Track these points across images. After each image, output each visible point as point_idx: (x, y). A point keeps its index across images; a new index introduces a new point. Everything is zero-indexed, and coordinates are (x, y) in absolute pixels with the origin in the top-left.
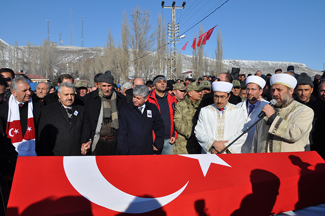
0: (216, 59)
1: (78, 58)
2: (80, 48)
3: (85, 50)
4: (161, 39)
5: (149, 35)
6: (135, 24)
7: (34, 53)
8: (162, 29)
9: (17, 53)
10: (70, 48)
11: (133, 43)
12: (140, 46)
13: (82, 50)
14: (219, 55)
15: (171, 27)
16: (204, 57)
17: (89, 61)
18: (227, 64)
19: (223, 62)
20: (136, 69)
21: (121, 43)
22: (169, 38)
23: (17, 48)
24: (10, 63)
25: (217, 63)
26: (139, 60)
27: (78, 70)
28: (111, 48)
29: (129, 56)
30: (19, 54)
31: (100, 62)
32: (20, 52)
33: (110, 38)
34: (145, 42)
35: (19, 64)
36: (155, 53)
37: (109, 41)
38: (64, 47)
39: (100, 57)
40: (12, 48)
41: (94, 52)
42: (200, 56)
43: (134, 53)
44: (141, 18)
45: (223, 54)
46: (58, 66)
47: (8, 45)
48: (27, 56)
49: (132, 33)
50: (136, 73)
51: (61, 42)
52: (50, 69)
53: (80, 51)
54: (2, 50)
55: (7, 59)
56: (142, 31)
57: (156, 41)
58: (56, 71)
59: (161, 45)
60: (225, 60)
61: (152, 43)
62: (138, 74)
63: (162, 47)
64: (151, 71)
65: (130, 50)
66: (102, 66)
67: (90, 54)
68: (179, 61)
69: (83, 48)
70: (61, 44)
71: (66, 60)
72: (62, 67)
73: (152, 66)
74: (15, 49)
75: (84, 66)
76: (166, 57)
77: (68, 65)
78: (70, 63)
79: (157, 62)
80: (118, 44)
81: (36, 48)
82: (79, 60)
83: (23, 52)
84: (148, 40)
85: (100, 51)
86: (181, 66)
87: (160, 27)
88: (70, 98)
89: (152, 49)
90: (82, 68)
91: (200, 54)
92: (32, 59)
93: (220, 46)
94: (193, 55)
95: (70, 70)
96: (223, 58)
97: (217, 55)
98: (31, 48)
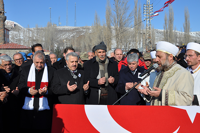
0: (185, 32)
1: (72, 35)
2: (74, 28)
3: (77, 29)
4: (137, 18)
5: (128, 14)
6: (116, 7)
7: (41, 33)
8: (138, 9)
9: (29, 33)
10: (66, 27)
11: (115, 21)
12: (120, 24)
13: (75, 29)
14: (187, 28)
15: (147, 7)
16: (174, 31)
17: (80, 37)
18: (194, 35)
19: (190, 34)
20: (117, 42)
21: (106, 22)
22: (144, 16)
23: (29, 30)
24: (24, 41)
25: (185, 35)
26: (119, 35)
27: (72, 44)
28: (97, 26)
29: (111, 32)
30: (30, 34)
31: (89, 37)
32: (31, 32)
33: (97, 19)
34: (125, 20)
35: (30, 41)
36: (132, 29)
37: (96, 21)
38: (62, 27)
39: (89, 34)
40: (25, 29)
41: (84, 30)
42: (170, 30)
43: (116, 29)
44: (121, 2)
45: (190, 27)
46: (57, 42)
47: (23, 28)
48: (36, 35)
49: (114, 13)
50: (118, 46)
51: (60, 23)
52: (52, 44)
53: (73, 30)
54: (19, 32)
55: (22, 38)
56: (122, 11)
57: (133, 19)
58: (56, 45)
59: (138, 22)
60: (192, 33)
61: (130, 21)
62: (119, 46)
63: (138, 24)
64: (130, 44)
65: (113, 27)
66: (91, 40)
67: (81, 32)
68: (153, 34)
69: (76, 27)
70: (59, 25)
71: (63, 37)
72: (61, 43)
73: (130, 39)
74: (28, 31)
75: (77, 41)
76: (142, 32)
77: (65, 40)
78: (66, 39)
79: (134, 36)
80: (103, 22)
81: (42, 29)
82: (73, 37)
83: (33, 32)
84: (127, 18)
85: (89, 29)
86: (154, 39)
87: (136, 7)
88: (75, 64)
89: (130, 25)
90: (76, 43)
91: (170, 28)
92: (39, 38)
93: (187, 21)
94: (165, 29)
95: (66, 44)
96: (190, 31)
97: (185, 28)
98: (38, 29)
